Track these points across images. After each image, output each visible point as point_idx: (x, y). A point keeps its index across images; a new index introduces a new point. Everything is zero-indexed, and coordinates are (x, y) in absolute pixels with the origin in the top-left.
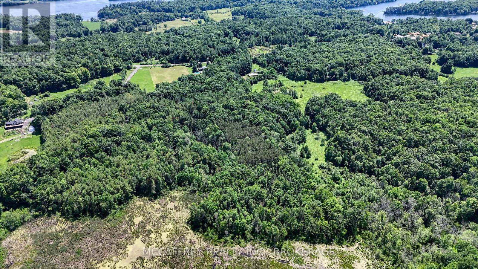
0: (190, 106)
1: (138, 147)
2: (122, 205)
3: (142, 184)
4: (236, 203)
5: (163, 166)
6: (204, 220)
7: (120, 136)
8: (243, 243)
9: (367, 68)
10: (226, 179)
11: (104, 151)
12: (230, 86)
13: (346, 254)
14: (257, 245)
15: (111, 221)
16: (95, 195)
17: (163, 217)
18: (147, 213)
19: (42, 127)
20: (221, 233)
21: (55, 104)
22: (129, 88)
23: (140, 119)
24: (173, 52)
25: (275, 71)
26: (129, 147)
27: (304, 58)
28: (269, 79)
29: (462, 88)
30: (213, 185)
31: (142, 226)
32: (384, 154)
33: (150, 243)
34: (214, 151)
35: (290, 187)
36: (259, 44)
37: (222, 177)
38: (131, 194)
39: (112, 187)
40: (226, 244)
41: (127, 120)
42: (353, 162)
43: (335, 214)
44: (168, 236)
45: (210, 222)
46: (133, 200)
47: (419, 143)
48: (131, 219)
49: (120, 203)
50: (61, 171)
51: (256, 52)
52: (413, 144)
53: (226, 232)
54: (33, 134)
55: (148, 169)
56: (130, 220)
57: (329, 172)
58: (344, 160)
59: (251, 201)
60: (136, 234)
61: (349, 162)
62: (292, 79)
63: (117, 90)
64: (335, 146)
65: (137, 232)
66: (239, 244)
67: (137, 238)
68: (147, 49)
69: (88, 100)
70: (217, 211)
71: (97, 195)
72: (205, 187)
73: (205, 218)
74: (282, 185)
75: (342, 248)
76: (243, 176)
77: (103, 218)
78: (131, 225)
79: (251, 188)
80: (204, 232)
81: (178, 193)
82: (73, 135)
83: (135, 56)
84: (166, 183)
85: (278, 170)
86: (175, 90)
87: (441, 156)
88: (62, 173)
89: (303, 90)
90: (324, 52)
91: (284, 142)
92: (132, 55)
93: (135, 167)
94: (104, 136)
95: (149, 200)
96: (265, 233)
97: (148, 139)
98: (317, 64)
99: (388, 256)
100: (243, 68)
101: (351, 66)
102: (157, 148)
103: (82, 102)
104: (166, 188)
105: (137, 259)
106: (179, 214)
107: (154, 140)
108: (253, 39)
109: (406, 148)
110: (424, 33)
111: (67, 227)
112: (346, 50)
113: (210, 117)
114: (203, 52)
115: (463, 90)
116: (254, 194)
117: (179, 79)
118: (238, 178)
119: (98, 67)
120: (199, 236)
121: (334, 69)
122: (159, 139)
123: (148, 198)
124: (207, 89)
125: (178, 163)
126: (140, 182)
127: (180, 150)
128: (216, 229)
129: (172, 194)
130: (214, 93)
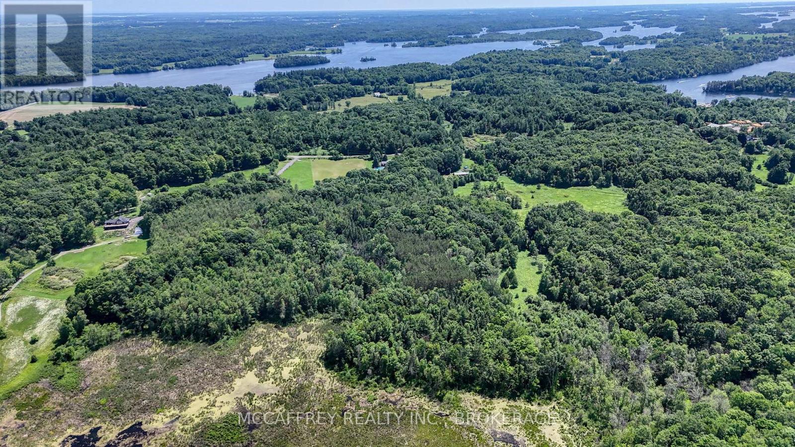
0: (354, 210)
1: (272, 258)
2: (238, 330)
3: (268, 304)
4: (389, 335)
5: (300, 284)
6: (342, 354)
7: (250, 243)
8: (390, 388)
9: (638, 168)
10: (381, 303)
11: (225, 260)
12: (420, 186)
14: (409, 392)
15: (220, 348)
16: (204, 313)
17: (289, 349)
18: (270, 342)
19: (151, 228)
20: (361, 373)
21: (173, 199)
22: (275, 183)
23: (282, 223)
24: (348, 138)
25: (494, 169)
26: (259, 257)
27: (541, 152)
28: (484, 180)
29: (784, 202)
30: (363, 311)
31: (259, 358)
32: (623, 287)
33: (266, 378)
34: (374, 269)
35: (470, 320)
36: (481, 131)
37: (376, 301)
38: (252, 317)
39: (227, 304)
40: (367, 387)
41: (265, 224)
42: (575, 295)
43: (526, 358)
44: (290, 372)
45: (350, 356)
46: (254, 325)
47: (679, 272)
48: (247, 348)
49: (235, 326)
50: (165, 280)
51: (474, 142)
52: (670, 273)
53: (370, 371)
54: (139, 237)
55: (278, 285)
56: (245, 349)
57: (537, 308)
58: (562, 291)
59: (410, 333)
60: (250, 366)
61: (569, 294)
62: (519, 182)
63: (258, 185)
64: (553, 272)
65: (251, 364)
66: (384, 389)
67: (249, 372)
68: (312, 134)
69: (217, 197)
70: (361, 343)
71: (206, 313)
72: (353, 315)
73: (343, 351)
74: (458, 317)
75: (530, 406)
77: (210, 345)
78: (245, 356)
79: (413, 316)
80: (341, 370)
81: (316, 322)
82: (188, 238)
83: (293, 143)
84: (300, 306)
85: (459, 298)
86: (339, 189)
87: (706, 291)
88: (166, 283)
89: (533, 197)
90: (576, 143)
91: (477, 262)
92: (289, 142)
93: (263, 283)
94: (228, 241)
95: (275, 327)
96: (423, 377)
97: (287, 248)
98: (559, 160)
99: (596, 420)
100: (445, 163)
101: (613, 165)
102: (297, 260)
103: (209, 199)
104: (300, 313)
105: (245, 395)
106: (312, 347)
107: (295, 251)
108: (473, 124)
109: (656, 278)
110: (758, 122)
111: (163, 351)
112: (611, 142)
113: (379, 225)
114: (392, 139)
115: (785, 205)
116: (417, 325)
117: (348, 174)
118: (399, 303)
119: (238, 155)
120: (333, 375)
121: (585, 169)
122: (303, 249)
123: (274, 325)
124: (385, 188)
125: (322, 282)
126: (266, 301)
127: (329, 266)
128: (357, 367)
129: (308, 322)
130: (394, 195)
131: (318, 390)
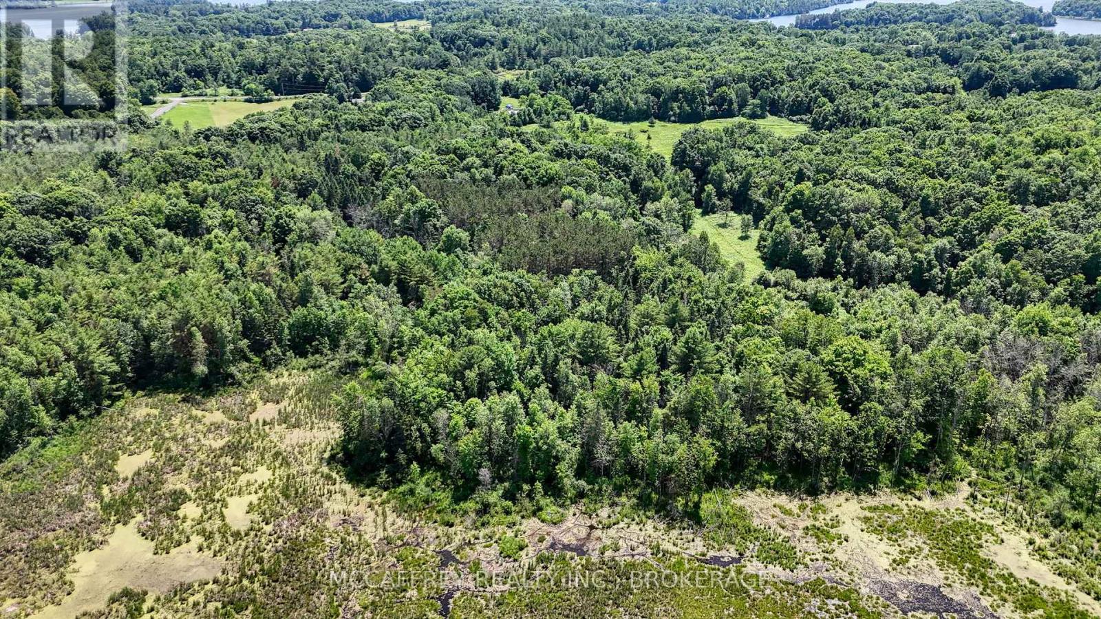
0: (328, 156)
1: (150, 244)
2: (72, 418)
3: (154, 345)
4: (512, 376)
5: (235, 291)
6: (396, 438)
7: (88, 218)
8: (551, 509)
9: (808, 84)
10: (466, 307)
11: (20, 255)
12: (446, 120)
13: (941, 519)
14: (604, 512)
15: (21, 471)
17: (234, 450)
20: (460, 483)
23: (167, 181)
24: (278, 64)
25: (566, 104)
26: (114, 242)
27: (638, 71)
30: (419, 332)
31: (147, 483)
32: (950, 233)
33: (176, 536)
34: (414, 248)
35: (691, 320)
36: (510, 65)
37: (450, 306)
38: (112, 383)
39: (30, 353)
40: (485, 518)
42: (862, 256)
43: (875, 384)
44: (251, 508)
45: (419, 445)
46: (120, 403)
47: (1047, 194)
48: (106, 463)
52: (1033, 197)
53: (485, 474)
55: (178, 296)
56: (100, 465)
57: (790, 293)
58: (830, 255)
59: (564, 367)
60: (120, 510)
61: (848, 260)
62: (614, 119)
64: (794, 221)
65: (123, 503)
66: (534, 514)
67: (118, 527)
68: (204, 62)
70: (441, 404)
72: (391, 348)
73: (396, 431)
74: (664, 316)
75: (915, 501)
76: (524, 299)
78: (99, 483)
79: (555, 329)
80: (399, 482)
81: (291, 377)
83: (166, 75)
84: (246, 341)
85: (636, 283)
86: (283, 126)
89: (649, 138)
91: (636, 219)
92: (158, 73)
93: (133, 295)
94: (27, 213)
95: (184, 400)
96: (632, 470)
97: (189, 226)
98: (675, 78)
102: (216, 246)
104: (248, 360)
105: (113, 600)
106: (296, 436)
107: (209, 231)
108: (494, 53)
109: (1017, 207)
112: (742, 55)
113: (394, 175)
114: (363, 66)
116: (573, 345)
117: (297, 107)
118: (508, 306)
120: (379, 500)
121: (724, 89)
122: (227, 226)
123: (179, 397)
124: (381, 123)
125: (292, 284)
126: (148, 338)
127: (302, 251)
128: (443, 468)
129: (272, 379)
130: (401, 132)
131: (347, 549)
